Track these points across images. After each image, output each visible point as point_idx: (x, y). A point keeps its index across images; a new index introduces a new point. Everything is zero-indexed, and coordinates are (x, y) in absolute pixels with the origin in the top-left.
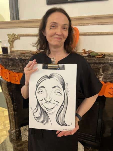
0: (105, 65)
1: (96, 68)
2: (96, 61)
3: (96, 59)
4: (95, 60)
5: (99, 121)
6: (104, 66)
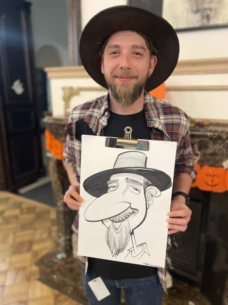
0: (202, 139)
6: (201, 141)
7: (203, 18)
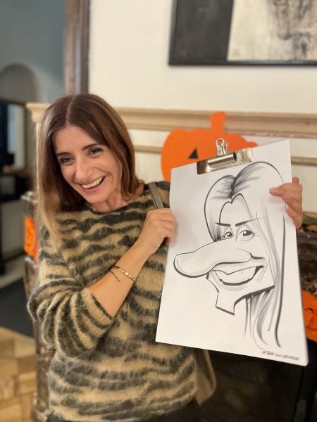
1: (307, 260)
2: (311, 242)
3: (309, 236)
4: (306, 237)
5: (299, 405)
7: (296, 47)
